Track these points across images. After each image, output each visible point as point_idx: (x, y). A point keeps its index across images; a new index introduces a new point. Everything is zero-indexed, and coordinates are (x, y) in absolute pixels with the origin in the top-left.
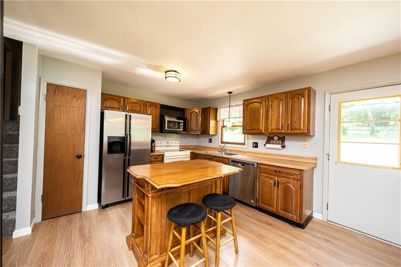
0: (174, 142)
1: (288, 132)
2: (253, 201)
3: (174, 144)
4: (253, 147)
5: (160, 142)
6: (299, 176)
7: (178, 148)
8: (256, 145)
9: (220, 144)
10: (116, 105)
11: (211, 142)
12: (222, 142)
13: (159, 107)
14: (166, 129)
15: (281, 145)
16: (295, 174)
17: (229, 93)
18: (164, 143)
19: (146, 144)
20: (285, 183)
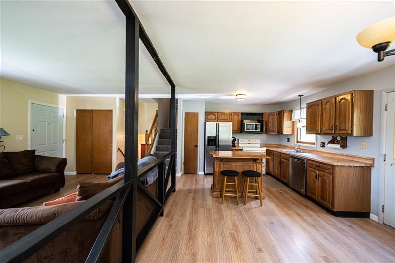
0: (254, 140)
1: (337, 132)
2: (303, 191)
3: (255, 142)
4: (321, 146)
5: (242, 140)
6: (332, 170)
7: (259, 145)
8: (323, 145)
9: (296, 143)
10: (213, 117)
11: (289, 141)
12: (298, 142)
13: (240, 115)
14: (245, 130)
15: (339, 145)
16: (329, 169)
17: (299, 96)
18: (246, 141)
19: (229, 141)
20: (322, 176)
